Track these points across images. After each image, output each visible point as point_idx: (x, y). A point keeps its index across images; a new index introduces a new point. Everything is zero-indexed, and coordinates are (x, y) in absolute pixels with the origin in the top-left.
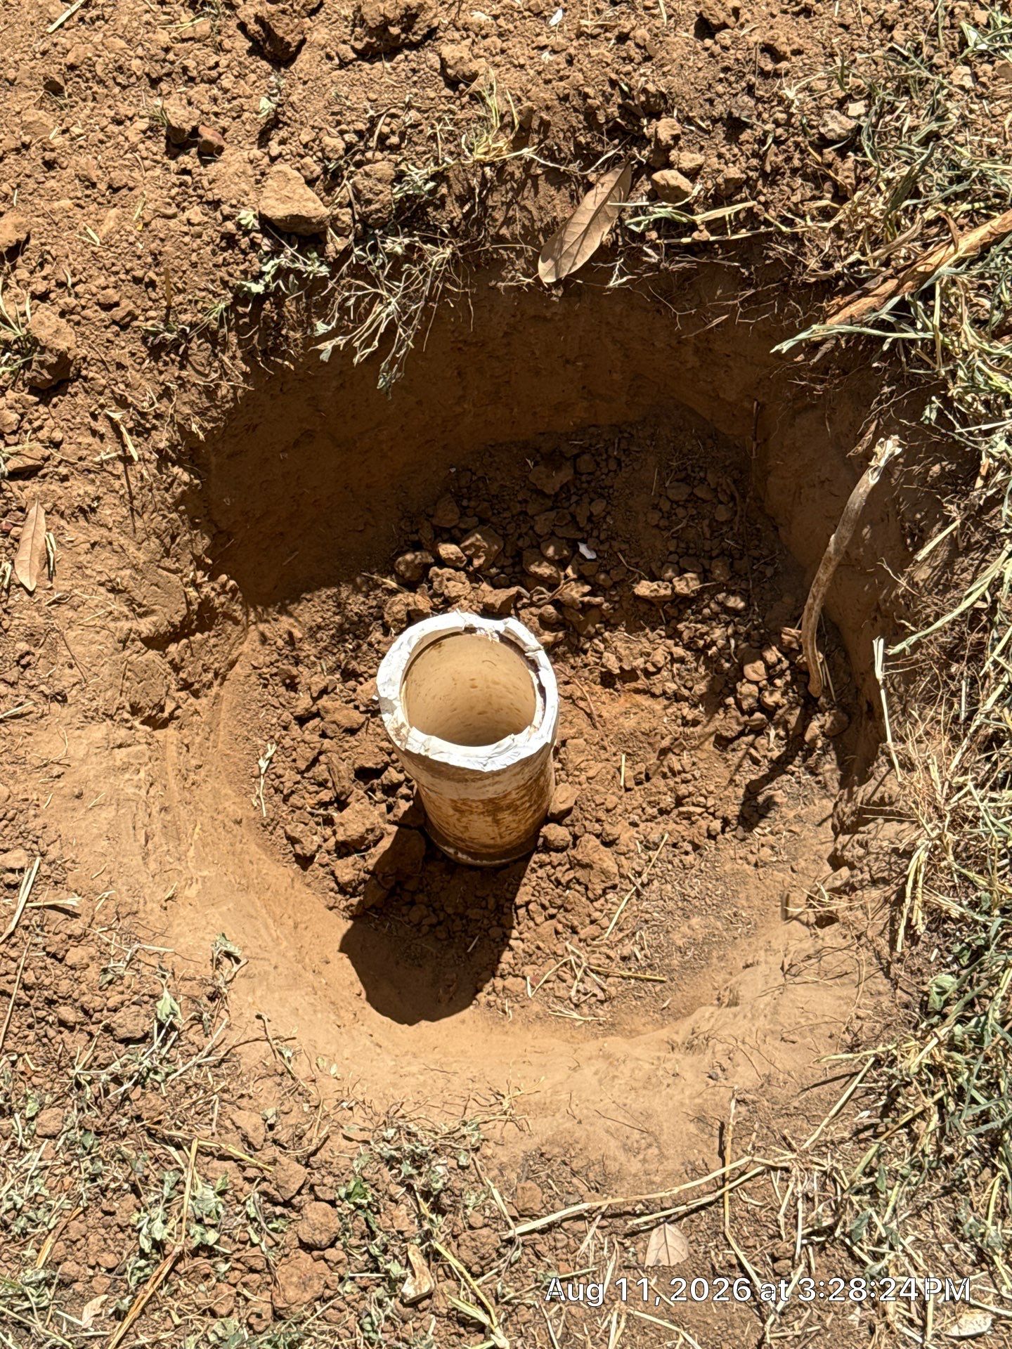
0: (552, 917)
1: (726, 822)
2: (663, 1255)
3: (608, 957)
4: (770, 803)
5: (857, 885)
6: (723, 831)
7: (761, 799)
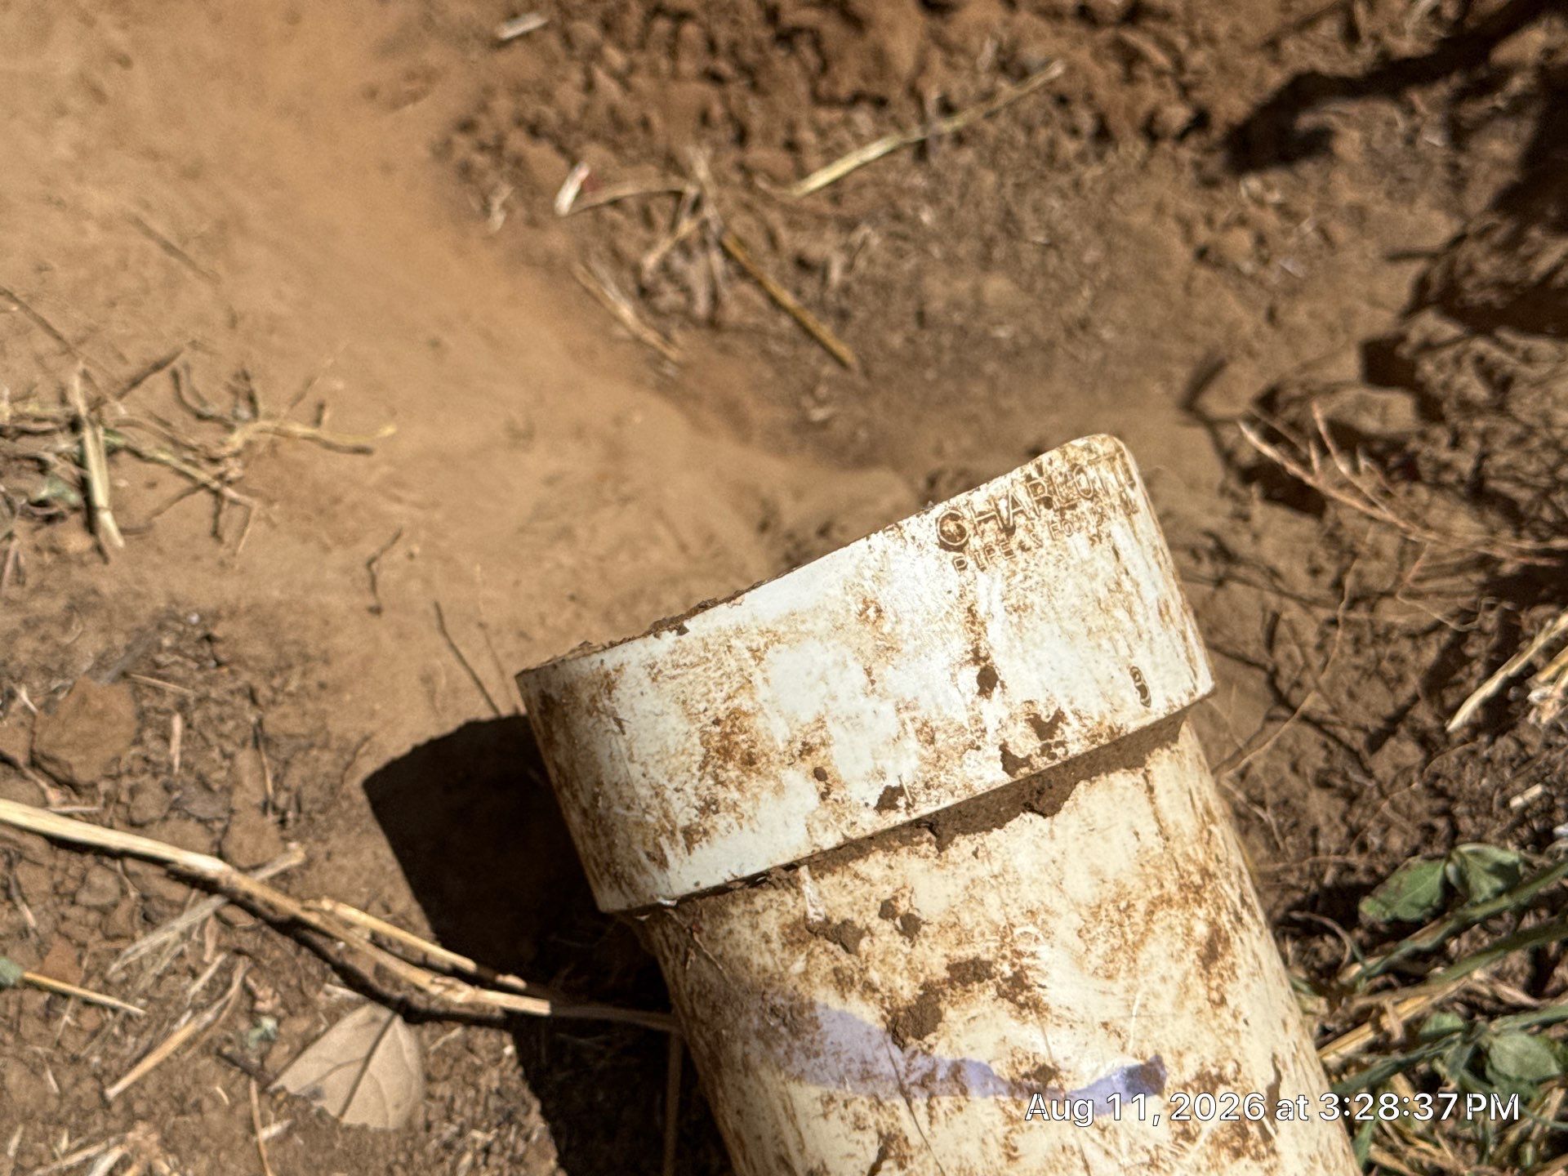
0: (715, 78)
1: (1201, 121)
2: (337, 1086)
3: (772, 239)
4: (1318, 144)
5: (1425, 468)
6: (1182, 137)
7: (1306, 121)
